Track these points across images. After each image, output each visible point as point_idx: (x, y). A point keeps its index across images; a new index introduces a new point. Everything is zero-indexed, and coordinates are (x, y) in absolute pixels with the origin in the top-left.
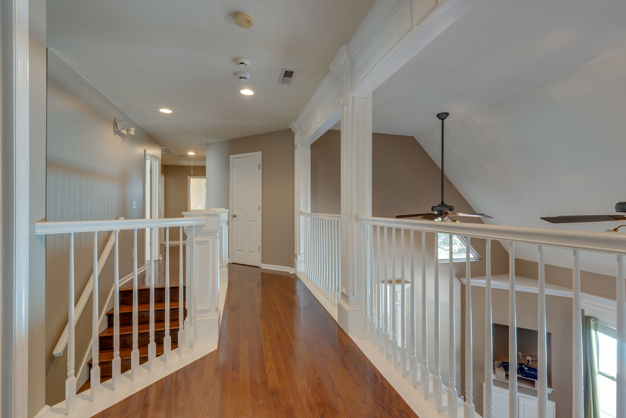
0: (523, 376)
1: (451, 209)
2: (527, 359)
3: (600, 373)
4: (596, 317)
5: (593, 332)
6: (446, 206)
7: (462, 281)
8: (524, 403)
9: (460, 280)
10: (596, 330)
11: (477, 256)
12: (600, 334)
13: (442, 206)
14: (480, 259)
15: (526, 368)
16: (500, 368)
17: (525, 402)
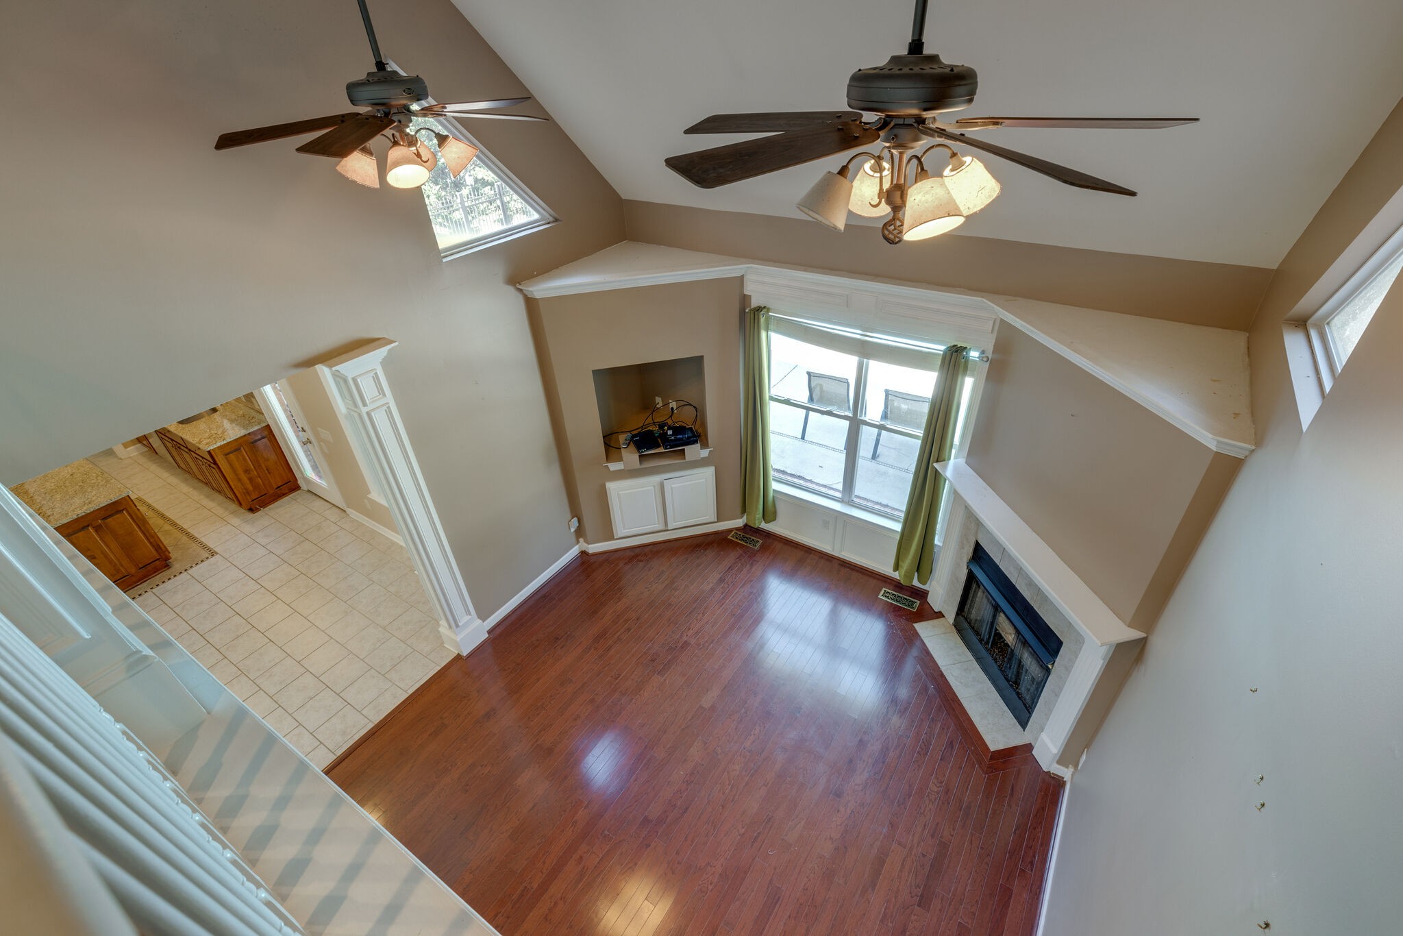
0: (666, 449)
1: (416, 89)
2: (671, 406)
3: (772, 399)
4: (768, 306)
5: (763, 334)
6: (393, 78)
7: (525, 292)
8: (672, 488)
9: (520, 290)
10: (767, 330)
11: (548, 212)
12: (775, 337)
13: (379, 82)
14: (556, 220)
15: (670, 432)
16: (628, 449)
17: (673, 486)
